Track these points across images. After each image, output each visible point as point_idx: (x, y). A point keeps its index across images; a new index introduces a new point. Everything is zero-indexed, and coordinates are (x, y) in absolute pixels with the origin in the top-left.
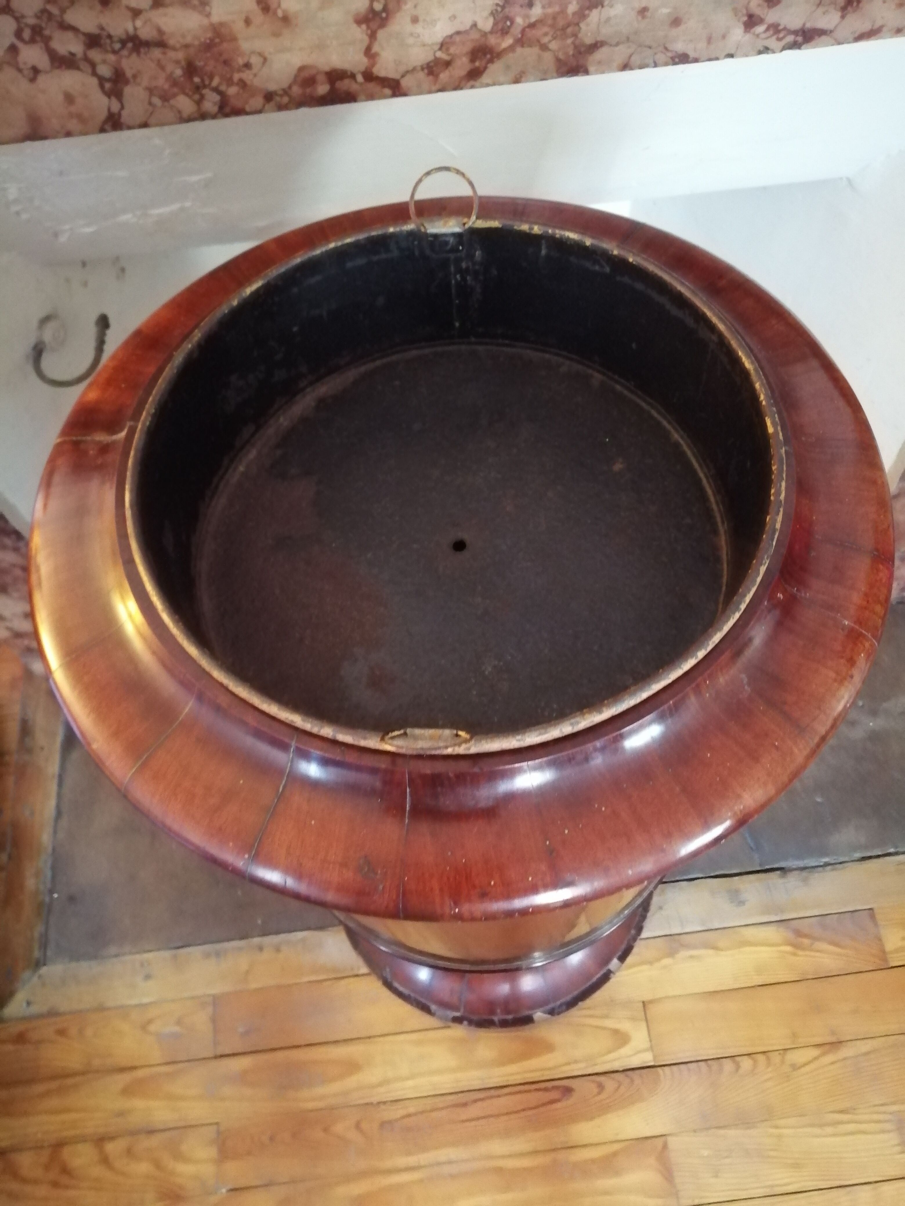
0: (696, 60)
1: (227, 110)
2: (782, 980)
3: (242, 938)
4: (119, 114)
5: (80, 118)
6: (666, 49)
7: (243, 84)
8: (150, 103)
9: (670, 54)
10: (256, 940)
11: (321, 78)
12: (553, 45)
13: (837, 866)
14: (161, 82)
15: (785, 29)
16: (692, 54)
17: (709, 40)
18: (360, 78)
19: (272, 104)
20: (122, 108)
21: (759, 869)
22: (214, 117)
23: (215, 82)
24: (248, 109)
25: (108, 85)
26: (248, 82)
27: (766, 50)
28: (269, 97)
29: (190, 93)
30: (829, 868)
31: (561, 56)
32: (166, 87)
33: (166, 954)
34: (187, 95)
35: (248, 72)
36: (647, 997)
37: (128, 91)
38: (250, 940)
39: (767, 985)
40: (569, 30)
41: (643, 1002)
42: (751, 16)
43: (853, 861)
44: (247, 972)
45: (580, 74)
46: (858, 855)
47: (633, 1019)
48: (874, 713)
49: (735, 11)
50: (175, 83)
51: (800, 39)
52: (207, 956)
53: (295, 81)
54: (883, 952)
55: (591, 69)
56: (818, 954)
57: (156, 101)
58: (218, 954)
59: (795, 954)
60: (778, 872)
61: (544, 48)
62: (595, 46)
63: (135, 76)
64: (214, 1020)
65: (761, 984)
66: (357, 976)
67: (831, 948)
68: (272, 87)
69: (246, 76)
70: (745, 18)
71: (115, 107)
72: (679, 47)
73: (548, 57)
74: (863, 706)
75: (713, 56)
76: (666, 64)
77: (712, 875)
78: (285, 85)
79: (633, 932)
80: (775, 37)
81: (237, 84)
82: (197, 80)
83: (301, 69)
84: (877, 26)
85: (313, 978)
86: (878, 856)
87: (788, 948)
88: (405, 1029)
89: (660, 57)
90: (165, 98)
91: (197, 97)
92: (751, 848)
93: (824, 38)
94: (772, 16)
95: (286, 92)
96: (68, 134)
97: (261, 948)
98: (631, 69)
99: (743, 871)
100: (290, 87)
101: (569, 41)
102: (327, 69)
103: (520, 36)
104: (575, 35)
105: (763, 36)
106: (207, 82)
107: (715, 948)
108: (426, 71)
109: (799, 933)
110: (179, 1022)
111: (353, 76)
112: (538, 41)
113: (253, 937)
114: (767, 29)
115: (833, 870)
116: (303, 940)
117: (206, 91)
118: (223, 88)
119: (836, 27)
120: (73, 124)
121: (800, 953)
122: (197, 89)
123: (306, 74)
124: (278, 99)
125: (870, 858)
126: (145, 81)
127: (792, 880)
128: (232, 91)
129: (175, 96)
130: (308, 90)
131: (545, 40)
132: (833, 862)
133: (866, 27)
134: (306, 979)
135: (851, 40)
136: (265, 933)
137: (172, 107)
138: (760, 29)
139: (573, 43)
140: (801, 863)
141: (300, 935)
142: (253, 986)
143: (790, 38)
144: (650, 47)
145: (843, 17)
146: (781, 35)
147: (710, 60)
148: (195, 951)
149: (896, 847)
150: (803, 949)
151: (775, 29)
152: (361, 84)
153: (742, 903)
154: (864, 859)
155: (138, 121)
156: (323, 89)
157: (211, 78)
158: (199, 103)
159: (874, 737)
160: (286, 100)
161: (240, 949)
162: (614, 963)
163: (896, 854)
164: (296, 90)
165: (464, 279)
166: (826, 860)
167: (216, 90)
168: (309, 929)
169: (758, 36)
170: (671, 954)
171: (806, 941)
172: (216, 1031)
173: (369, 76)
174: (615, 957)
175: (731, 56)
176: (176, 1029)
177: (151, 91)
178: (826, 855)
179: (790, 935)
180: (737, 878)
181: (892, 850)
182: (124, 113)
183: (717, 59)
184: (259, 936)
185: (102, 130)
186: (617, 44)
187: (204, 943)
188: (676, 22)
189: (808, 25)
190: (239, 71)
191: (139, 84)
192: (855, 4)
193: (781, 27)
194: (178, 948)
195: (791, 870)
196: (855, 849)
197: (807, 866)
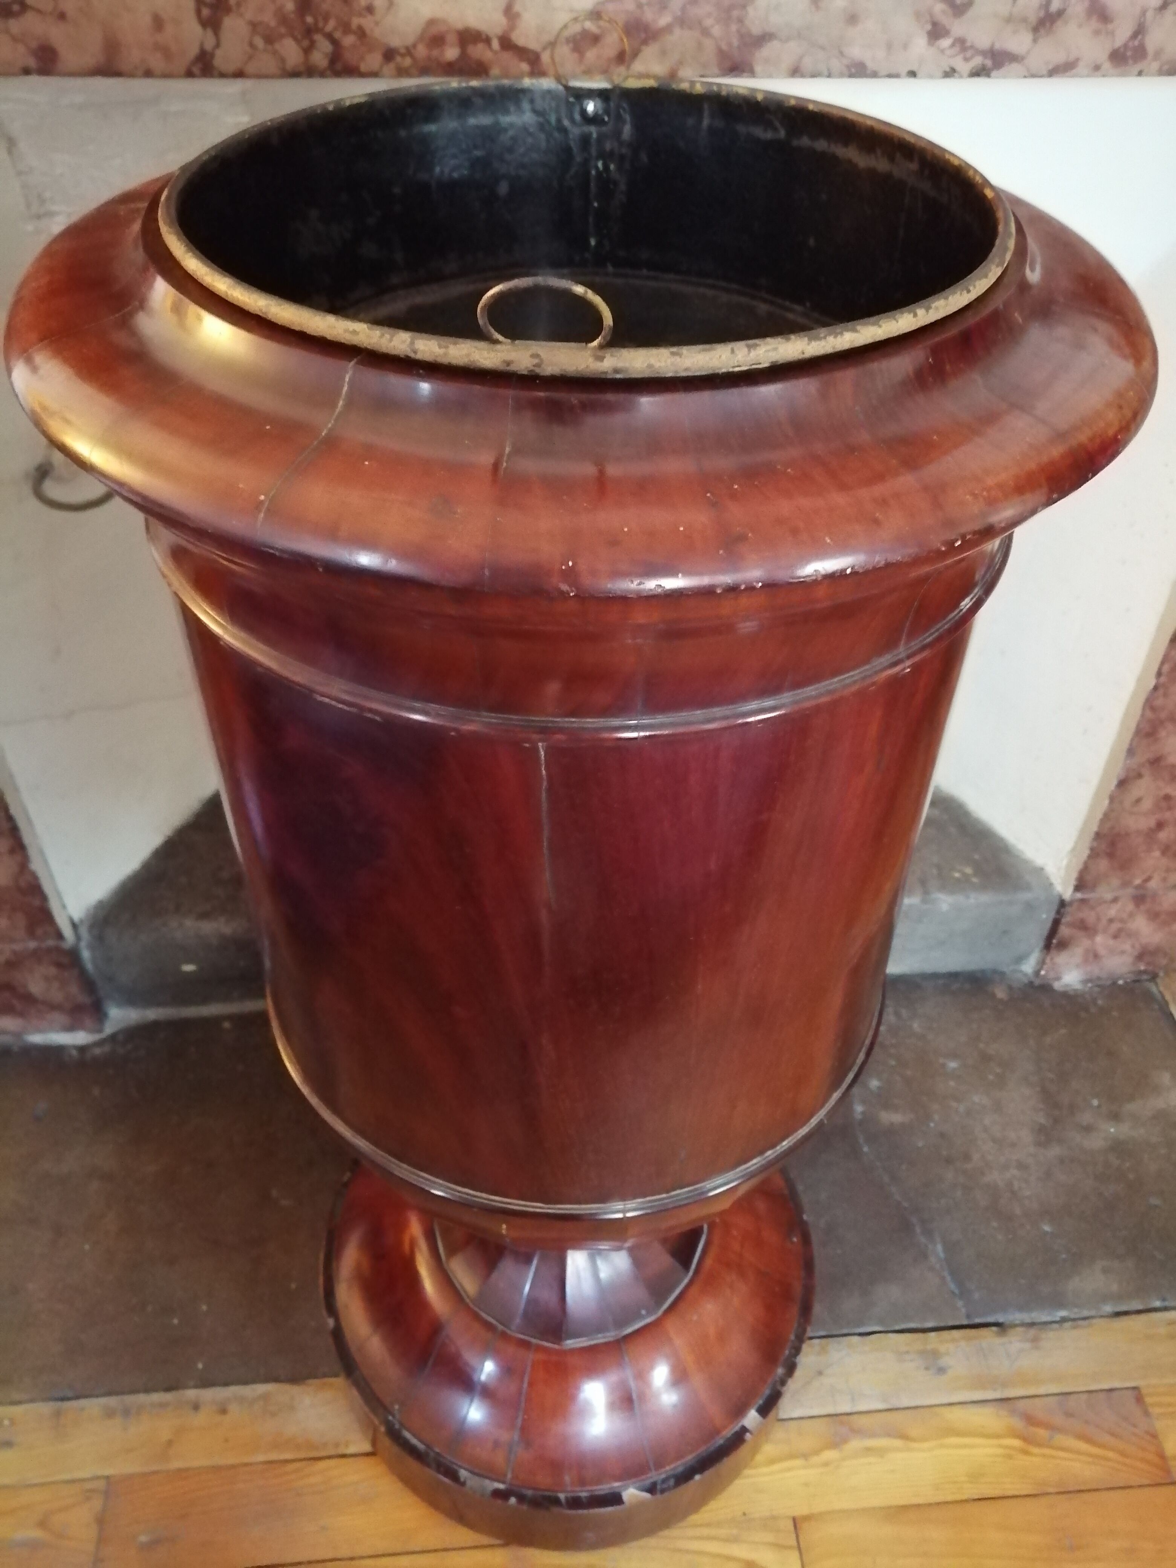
0: (874, 75)
1: (339, 66)
2: (1010, 1493)
3: (168, 1389)
4: (212, 55)
5: (166, 53)
6: (841, 53)
7: (361, 33)
8: (251, 45)
9: (845, 61)
10: (191, 1394)
11: (452, 38)
12: (717, 31)
13: (1080, 1323)
14: (269, 18)
15: (972, 47)
16: (871, 65)
17: (889, 46)
18: (495, 44)
19: (392, 65)
20: (218, 45)
21: (965, 1322)
22: (322, 74)
23: (330, 26)
24: (363, 68)
25: (206, 12)
26: (368, 31)
27: (950, 73)
28: (389, 55)
29: (299, 37)
30: (1068, 1325)
31: (724, 47)
32: (273, 23)
33: (45, 1408)
34: (295, 39)
35: (369, 17)
36: (800, 1510)
37: (228, 22)
38: (181, 1392)
39: (985, 1499)
40: (735, 13)
41: (794, 1520)
42: (935, 24)
43: (1102, 1317)
44: (170, 1443)
45: (745, 74)
46: (1108, 1308)
47: (779, 1546)
48: (1115, 1117)
49: (918, 15)
50: (283, 19)
51: (989, 63)
52: (110, 1414)
53: (421, 38)
54: (1162, 1456)
55: (758, 69)
56: (1061, 1454)
57: (259, 42)
58: (126, 1412)
59: (1026, 1453)
60: (994, 1329)
61: (706, 32)
62: (764, 38)
63: (239, 5)
64: (101, 1521)
65: (976, 1497)
66: (344, 1456)
67: (1083, 1446)
68: (395, 42)
69: (366, 22)
70: (929, 27)
71: (210, 42)
72: (856, 52)
73: (709, 45)
74: (1099, 1106)
75: (894, 72)
76: (841, 75)
77: (897, 1328)
78: (410, 40)
79: (780, 1371)
80: (961, 56)
81: (355, 33)
82: (309, 19)
83: (432, 22)
84: (1072, 58)
85: (274, 1456)
86: (1139, 1312)
87: (1016, 1443)
88: (411, 1547)
89: (836, 64)
90: (269, 40)
91: (306, 43)
92: (953, 1293)
93: (1014, 66)
94: (958, 28)
95: (409, 52)
96: (148, 74)
97: (196, 1407)
98: (803, 76)
99: (942, 1324)
100: (414, 46)
101: (734, 28)
102: (460, 26)
103: (679, 13)
104: (740, 21)
105: (948, 52)
106: (321, 25)
107: (904, 1437)
108: (571, 45)
109: (1030, 1420)
110: (42, 1524)
111: (487, 41)
112: (700, 23)
113: (186, 1387)
114: (953, 45)
115: (1075, 1328)
116: (265, 1397)
117: (318, 37)
118: (337, 35)
119: (1028, 52)
120: (157, 62)
121: (1036, 1450)
122: (309, 32)
123: (434, 30)
124: (398, 59)
125: (1126, 1313)
126: (249, 14)
127: (1015, 1342)
128: (348, 40)
129: (282, 36)
130: (435, 53)
131: (708, 22)
132: (1073, 1316)
133: (1060, 58)
134: (261, 1458)
135: (1045, 72)
136: (206, 1383)
137: (275, 53)
138: (945, 43)
139: (738, 31)
140: (1026, 1317)
141: (261, 1388)
142: (176, 1464)
143: (978, 61)
144: (823, 48)
145: (1035, 41)
146: (969, 54)
147: (890, 76)
148: (93, 1406)
149: (1164, 1300)
150: (1039, 1445)
151: (961, 44)
152: (496, 53)
153: (941, 1370)
154: (1118, 1314)
155: (231, 68)
156: (451, 53)
157: (326, 19)
158: (307, 51)
159: (1118, 1147)
160: (408, 62)
161: (163, 1405)
162: (751, 1418)
163: (1166, 1309)
164: (421, 51)
165: (606, 167)
166: (1063, 1313)
167: (330, 37)
168: (276, 1380)
169: (943, 51)
170: (836, 1443)
171: (1042, 1433)
172: (101, 1540)
173: (507, 44)
174: (753, 1408)
175: (913, 74)
176: (36, 1534)
177: (254, 26)
178: (1061, 1305)
179: (1017, 1423)
180: (933, 1334)
181: (1158, 1304)
182: (219, 53)
183: (897, 76)
184: (196, 1387)
185: (189, 74)
186: (788, 39)
187: (109, 1394)
188: (852, 19)
189: (997, 46)
190: (360, 15)
191: (241, 15)
192: (1048, 25)
193: (968, 44)
194: (63, 1399)
195: (1014, 1326)
196: (1106, 1298)
197: (1035, 1321)
